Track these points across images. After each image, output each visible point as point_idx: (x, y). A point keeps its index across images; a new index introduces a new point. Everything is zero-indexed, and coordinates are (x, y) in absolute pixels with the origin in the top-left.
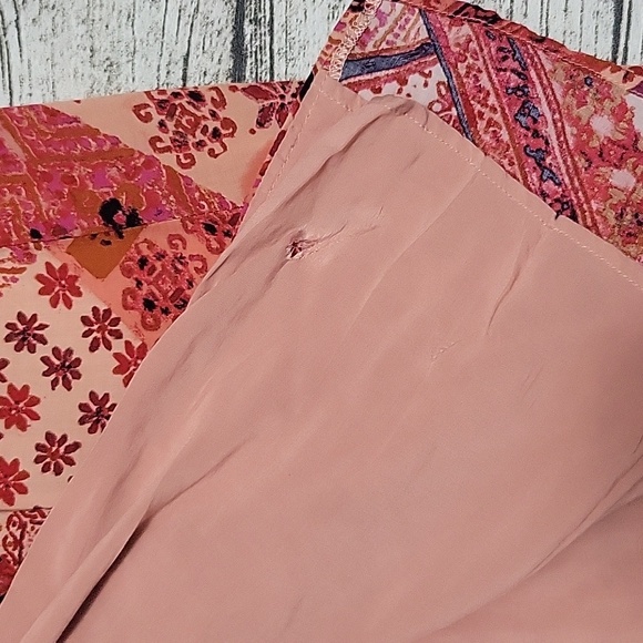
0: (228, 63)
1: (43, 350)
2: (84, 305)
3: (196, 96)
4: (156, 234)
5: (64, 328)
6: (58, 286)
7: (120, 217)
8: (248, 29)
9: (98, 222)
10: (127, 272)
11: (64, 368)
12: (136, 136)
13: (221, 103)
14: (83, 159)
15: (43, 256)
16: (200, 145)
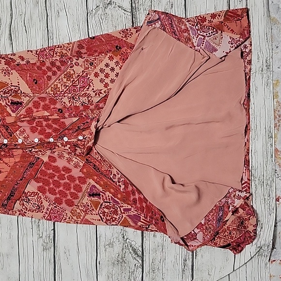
0: (131, 24)
1: (110, 67)
2: (115, 61)
3: (127, 30)
4: (123, 49)
5: (112, 64)
6: (111, 58)
7: (118, 48)
8: (134, 19)
9: (115, 49)
10: (120, 55)
11: (113, 69)
12: (119, 36)
13: (131, 30)
14: (113, 40)
15: (108, 54)
16: (128, 36)
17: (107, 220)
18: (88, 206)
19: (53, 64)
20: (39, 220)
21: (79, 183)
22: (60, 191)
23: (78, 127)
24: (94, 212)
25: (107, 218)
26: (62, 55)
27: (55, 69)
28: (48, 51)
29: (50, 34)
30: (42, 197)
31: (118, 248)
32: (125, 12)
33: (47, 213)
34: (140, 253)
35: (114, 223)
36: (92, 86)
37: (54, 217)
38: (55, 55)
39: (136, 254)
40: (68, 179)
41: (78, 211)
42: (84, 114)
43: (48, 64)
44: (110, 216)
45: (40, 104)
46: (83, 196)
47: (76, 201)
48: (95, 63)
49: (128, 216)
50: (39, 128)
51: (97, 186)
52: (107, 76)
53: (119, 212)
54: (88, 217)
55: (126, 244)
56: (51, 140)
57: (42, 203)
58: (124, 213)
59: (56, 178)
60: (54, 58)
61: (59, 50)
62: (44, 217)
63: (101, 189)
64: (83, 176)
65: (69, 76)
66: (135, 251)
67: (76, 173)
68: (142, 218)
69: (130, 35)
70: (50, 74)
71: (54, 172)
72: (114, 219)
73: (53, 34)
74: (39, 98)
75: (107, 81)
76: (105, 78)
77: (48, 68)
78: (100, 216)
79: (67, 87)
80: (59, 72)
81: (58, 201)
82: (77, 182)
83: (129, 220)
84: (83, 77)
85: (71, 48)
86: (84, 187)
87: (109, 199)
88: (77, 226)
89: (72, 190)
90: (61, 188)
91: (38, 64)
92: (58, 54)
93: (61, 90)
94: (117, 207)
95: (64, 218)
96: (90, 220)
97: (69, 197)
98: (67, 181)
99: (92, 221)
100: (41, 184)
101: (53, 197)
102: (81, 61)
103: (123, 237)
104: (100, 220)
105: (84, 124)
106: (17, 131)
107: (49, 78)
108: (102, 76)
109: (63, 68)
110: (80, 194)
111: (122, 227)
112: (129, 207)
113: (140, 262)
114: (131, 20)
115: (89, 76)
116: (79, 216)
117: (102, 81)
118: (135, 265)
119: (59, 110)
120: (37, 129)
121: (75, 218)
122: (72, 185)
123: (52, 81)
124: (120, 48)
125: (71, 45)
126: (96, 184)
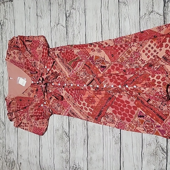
6: (152, 42)
8: (165, 19)
13: (163, 27)
17: (148, 131)
18: (138, 122)
19: (121, 46)
20: (113, 128)
21: (133, 110)
22: (124, 113)
23: (133, 80)
24: (141, 126)
25: (148, 130)
26: (126, 42)
27: (122, 49)
28: (119, 39)
29: (121, 30)
30: (115, 116)
31: (153, 147)
32: (160, 16)
33: (117, 124)
34: (165, 151)
35: (151, 133)
36: (141, 57)
37: (121, 127)
38: (123, 41)
39: (163, 151)
40: (128, 107)
41: (133, 124)
42: (137, 72)
43: (119, 46)
44: (149, 129)
45: (114, 67)
46: (135, 117)
47: (132, 119)
48: (143, 45)
49: (159, 130)
50: (114, 80)
51: (143, 112)
52: (149, 51)
53: (154, 127)
54: (138, 128)
55: (158, 145)
56: (120, 86)
57: (114, 119)
58: (157, 128)
59: (122, 106)
60: (122, 43)
61: (124, 39)
62: (115, 126)
63: (144, 113)
64: (135, 106)
65: (129, 52)
66: (162, 149)
67: (132, 104)
68: (166, 132)
69: (162, 30)
70: (120, 51)
71: (121, 103)
72: (151, 130)
73: (122, 30)
74: (114, 64)
75: (149, 54)
76: (148, 53)
77: (119, 48)
78: (144, 128)
79: (128, 58)
80: (124, 51)
81: (122, 119)
82: (132, 109)
83: (159, 132)
84: (137, 52)
85: (131, 38)
86: (136, 112)
87: (149, 119)
88: (132, 133)
89: (130, 113)
90: (124, 112)
91: (114, 46)
92: (124, 41)
93: (125, 60)
94: (153, 124)
95: (125, 128)
96: (139, 130)
97: (128, 117)
98: (127, 108)
99: (140, 130)
100: (114, 109)
101: (120, 116)
102: (135, 44)
103: (157, 141)
104: (144, 131)
105: (136, 78)
106: (103, 81)
107: (119, 53)
108: (147, 52)
109: (126, 48)
110: (134, 116)
111: (156, 135)
112: (160, 125)
113: (166, 155)
114: (163, 20)
115: (139, 52)
116: (133, 127)
117: (146, 54)
118: (163, 157)
119: (124, 70)
120: (113, 80)
121: (131, 128)
122: (130, 111)
123: (121, 55)
124: (156, 37)
125: (131, 36)
126: (142, 111)
